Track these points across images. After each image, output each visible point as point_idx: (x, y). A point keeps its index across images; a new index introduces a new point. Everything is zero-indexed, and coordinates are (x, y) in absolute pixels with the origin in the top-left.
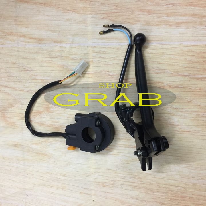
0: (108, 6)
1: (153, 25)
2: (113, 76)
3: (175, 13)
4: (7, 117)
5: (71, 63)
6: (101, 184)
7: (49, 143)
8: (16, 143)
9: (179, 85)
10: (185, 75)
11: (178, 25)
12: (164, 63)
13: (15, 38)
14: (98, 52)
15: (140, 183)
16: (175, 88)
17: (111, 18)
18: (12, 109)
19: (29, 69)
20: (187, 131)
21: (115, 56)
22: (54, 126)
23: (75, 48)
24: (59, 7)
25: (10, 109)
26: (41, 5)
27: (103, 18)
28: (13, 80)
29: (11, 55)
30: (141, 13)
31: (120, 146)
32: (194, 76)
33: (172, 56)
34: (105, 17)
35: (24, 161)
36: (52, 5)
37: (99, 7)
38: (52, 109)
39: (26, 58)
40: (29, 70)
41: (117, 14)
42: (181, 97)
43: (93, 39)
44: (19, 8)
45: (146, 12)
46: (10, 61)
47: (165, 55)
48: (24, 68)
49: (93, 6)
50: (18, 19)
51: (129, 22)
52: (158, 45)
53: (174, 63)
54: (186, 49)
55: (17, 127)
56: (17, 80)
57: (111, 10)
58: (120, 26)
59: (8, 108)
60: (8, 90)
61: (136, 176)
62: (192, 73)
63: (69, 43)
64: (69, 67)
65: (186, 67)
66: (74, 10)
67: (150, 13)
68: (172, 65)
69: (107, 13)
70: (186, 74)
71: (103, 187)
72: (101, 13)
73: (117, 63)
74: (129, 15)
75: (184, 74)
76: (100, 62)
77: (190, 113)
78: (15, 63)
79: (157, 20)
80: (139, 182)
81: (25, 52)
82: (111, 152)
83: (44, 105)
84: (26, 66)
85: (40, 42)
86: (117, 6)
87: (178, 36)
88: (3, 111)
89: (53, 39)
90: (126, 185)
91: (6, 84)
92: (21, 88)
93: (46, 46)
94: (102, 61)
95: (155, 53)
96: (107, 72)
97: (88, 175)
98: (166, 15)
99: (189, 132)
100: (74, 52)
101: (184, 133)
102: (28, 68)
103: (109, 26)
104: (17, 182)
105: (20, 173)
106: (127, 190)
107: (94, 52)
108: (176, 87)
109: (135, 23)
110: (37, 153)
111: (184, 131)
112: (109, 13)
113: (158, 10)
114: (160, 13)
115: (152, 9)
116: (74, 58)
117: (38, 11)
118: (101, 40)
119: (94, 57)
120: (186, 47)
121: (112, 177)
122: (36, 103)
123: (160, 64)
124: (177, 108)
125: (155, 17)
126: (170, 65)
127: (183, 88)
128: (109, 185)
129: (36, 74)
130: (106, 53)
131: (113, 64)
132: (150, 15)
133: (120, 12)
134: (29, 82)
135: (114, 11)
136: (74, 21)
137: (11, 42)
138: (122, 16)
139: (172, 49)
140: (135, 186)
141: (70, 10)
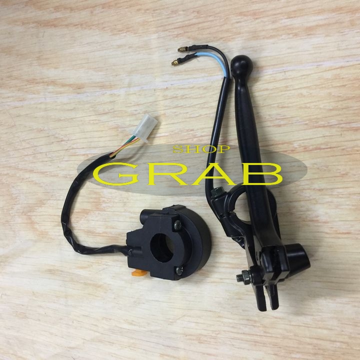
0: (184, 14)
1: (264, 38)
2: (201, 138)
3: (302, 10)
4: (36, 223)
5: (130, 121)
6: (194, 338)
7: (104, 264)
8: (52, 268)
9: (321, 144)
10: (331, 124)
11: (310, 31)
12: (290, 105)
13: (40, 87)
14: (173, 98)
15: (265, 336)
16: (315, 151)
17: (189, 34)
18: (43, 208)
19: (65, 139)
20: (344, 231)
21: (202, 101)
22: (110, 235)
23: (135, 94)
24: (104, 28)
25: (40, 209)
26: (77, 27)
27: (176, 37)
28: (41, 160)
29: (36, 118)
30: (242, 18)
31: (222, 265)
32: (348, 126)
33: (304, 92)
34: (180, 34)
35: (66, 298)
36: (93, 25)
37: (168, 18)
38: (104, 205)
39: (59, 120)
40: (64, 141)
41: (200, 25)
42: (327, 167)
43: (163, 75)
44: (43, 37)
45: (250, 15)
46: (34, 128)
47: (290, 90)
48: (57, 138)
49: (158, 18)
50: (42, 55)
51: (222, 38)
52: (276, 73)
53: (308, 103)
54: (329, 75)
55: (51, 239)
56: (46, 159)
57: (189, 20)
58: (206, 47)
59: (36, 208)
60: (34, 177)
61: (255, 321)
62: (344, 119)
63: (124, 87)
64: (127, 129)
65: (331, 110)
66: (128, 29)
67: (257, 17)
68: (306, 107)
69: (183, 27)
70: (333, 121)
71: (199, 343)
72: (173, 27)
73: (206, 114)
74: (221, 26)
75: (328, 123)
76: (177, 115)
77: (349, 197)
78: (42, 131)
79: (270, 27)
80: (262, 334)
81: (56, 109)
82: (208, 277)
83: (91, 198)
84: (59, 134)
85: (79, 91)
86: (198, 12)
87: (313, 52)
88: (29, 214)
89: (98, 83)
90: (239, 339)
91: (31, 167)
92: (53, 171)
93: (88, 96)
94: (180, 113)
95: (272, 90)
96: (192, 132)
97: (171, 322)
98: (286, 17)
99: (348, 233)
100: (134, 101)
101: (340, 236)
102: (62, 137)
103: (187, 49)
104: (56, 336)
105: (61, 319)
106: (241, 348)
107: (166, 98)
108: (316, 149)
109: (232, 39)
110: (85, 284)
111: (338, 232)
112: (186, 26)
113: (272, 10)
114: (275, 15)
115: (259, 9)
116: (134, 112)
117: (72, 37)
118: (177, 75)
119: (166, 106)
120: (328, 70)
121: (213, 325)
122: (78, 196)
123: (282, 107)
124: (322, 190)
125: (267, 23)
126: (301, 108)
127: (329, 150)
128: (209, 340)
129: (74, 146)
130: (186, 98)
131: (201, 115)
132: (257, 21)
133: (204, 22)
134: (66, 160)
135: (194, 21)
136: (130, 47)
137: (34, 96)
138: (208, 28)
139: (304, 77)
140: (255, 342)
141: (122, 30)
